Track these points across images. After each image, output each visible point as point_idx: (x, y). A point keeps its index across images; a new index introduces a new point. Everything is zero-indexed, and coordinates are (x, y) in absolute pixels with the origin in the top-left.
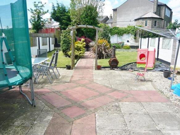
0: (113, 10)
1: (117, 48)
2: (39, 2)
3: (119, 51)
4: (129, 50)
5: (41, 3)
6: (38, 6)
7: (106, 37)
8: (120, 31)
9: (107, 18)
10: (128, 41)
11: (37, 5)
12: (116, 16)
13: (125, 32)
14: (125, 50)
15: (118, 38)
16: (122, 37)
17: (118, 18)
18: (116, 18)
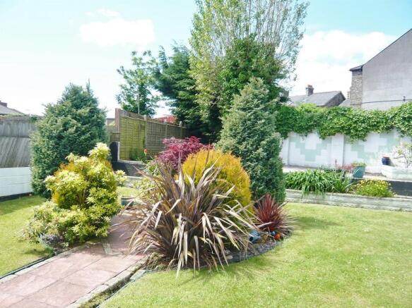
0: (351, 70)
1: (330, 190)
2: (145, 54)
3: (338, 204)
4: (386, 201)
5: (150, 55)
6: (143, 62)
7: (251, 141)
8: (356, 122)
9: (341, 98)
10: (387, 162)
11: (141, 59)
12: (362, 87)
13: (375, 127)
14: (365, 200)
15: (349, 146)
16: (361, 143)
17: (365, 93)
18: (361, 92)
